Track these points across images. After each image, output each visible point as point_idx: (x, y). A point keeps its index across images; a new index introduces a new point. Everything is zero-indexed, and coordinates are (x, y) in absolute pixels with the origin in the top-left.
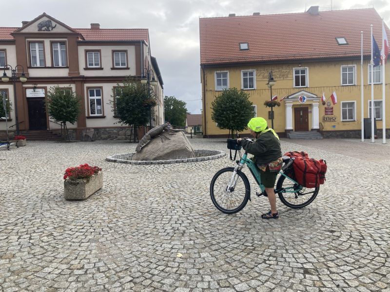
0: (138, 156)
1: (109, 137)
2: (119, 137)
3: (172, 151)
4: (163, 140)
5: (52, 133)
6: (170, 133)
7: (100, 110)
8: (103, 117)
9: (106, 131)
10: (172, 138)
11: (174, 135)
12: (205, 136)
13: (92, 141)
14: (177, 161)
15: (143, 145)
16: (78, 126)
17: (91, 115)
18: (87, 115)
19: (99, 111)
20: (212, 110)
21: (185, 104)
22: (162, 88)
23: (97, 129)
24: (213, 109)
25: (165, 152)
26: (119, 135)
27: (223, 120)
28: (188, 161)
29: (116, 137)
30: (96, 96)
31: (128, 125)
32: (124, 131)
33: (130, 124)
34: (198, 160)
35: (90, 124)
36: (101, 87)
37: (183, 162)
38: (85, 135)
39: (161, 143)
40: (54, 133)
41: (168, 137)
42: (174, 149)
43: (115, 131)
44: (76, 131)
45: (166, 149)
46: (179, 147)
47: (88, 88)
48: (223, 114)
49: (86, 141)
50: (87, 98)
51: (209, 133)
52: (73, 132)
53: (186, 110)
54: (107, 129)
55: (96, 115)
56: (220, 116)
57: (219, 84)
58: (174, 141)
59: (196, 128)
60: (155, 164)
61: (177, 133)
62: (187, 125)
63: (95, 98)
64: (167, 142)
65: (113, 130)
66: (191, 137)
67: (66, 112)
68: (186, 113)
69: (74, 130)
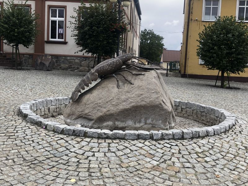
0: (73, 109)
1: (70, 67)
2: (81, 68)
3: (133, 107)
4: (120, 84)
5: (5, 56)
6: (134, 72)
7: (62, 34)
8: (65, 43)
9: (67, 60)
10: (137, 82)
11: (141, 77)
12: (184, 76)
13: (48, 70)
14: (138, 135)
15: (84, 89)
16: (35, 51)
17: (51, 39)
18: (46, 39)
19: (61, 36)
20: (198, 44)
21: (162, 38)
22: (140, 19)
23: (57, 57)
24: (200, 42)
25: (121, 107)
26: (81, 66)
27: (213, 57)
28: (162, 138)
29: (78, 68)
30: (59, 17)
31: (90, 54)
32: (87, 62)
33: (93, 54)
34: (185, 136)
35: (50, 50)
36: (65, 7)
37: (151, 137)
38: (41, 63)
39: (116, 90)
40: (8, 57)
41: (130, 78)
42: (139, 104)
43: (77, 61)
44: (32, 57)
45: (124, 101)
46: (148, 100)
47: (50, 7)
48: (213, 49)
49: (40, 70)
50: (48, 19)
51: (190, 71)
52: (29, 58)
53: (163, 45)
54: (68, 58)
55: (57, 40)
56: (210, 52)
57: (207, 13)
58: (139, 87)
59: (172, 64)
60: (92, 137)
61: (147, 74)
62: (162, 61)
63: (57, 19)
64: (126, 87)
65: (75, 60)
66: (167, 75)
67: (18, 33)
68: (162, 48)
69: (31, 55)
